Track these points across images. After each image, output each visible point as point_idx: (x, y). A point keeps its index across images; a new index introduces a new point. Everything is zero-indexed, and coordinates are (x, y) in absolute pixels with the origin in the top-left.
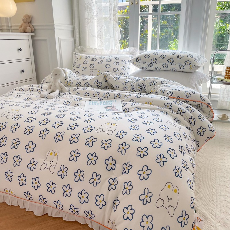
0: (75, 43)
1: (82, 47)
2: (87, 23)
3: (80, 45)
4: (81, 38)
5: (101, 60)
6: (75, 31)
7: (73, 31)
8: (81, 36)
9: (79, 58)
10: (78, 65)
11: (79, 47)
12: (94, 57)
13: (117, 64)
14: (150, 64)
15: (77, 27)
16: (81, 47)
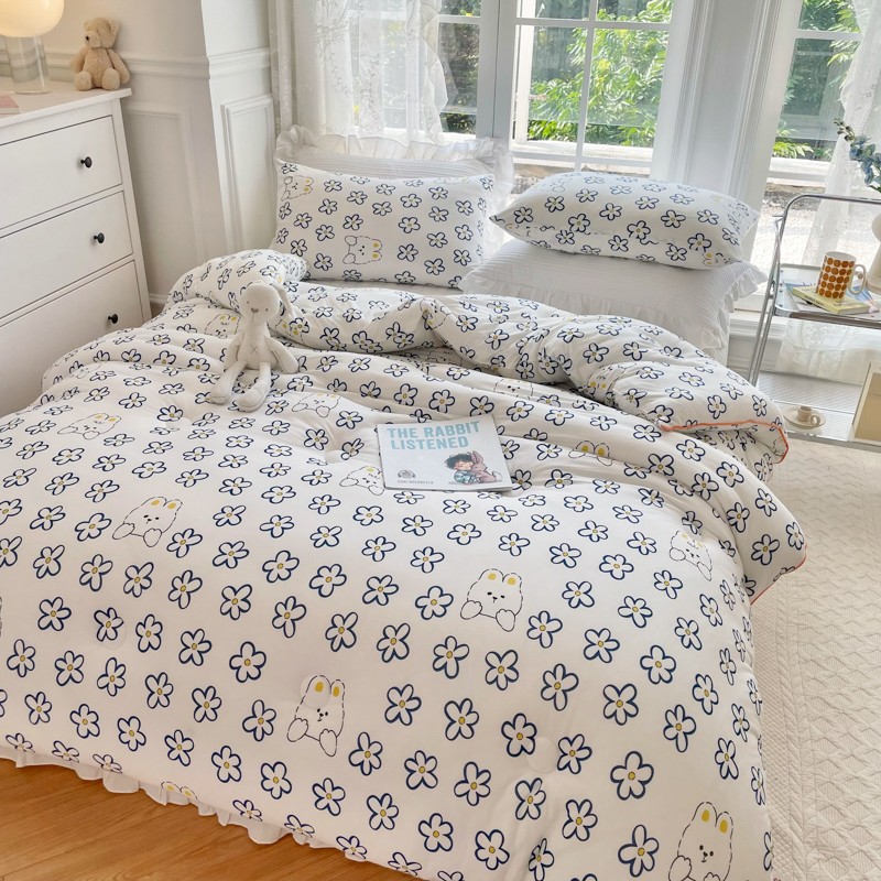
0: (277, 113)
1: (302, 129)
2: (322, 43)
3: (295, 122)
4: (299, 96)
5: (381, 198)
6: (277, 69)
7: (270, 69)
8: (298, 91)
9: (300, 190)
10: (300, 217)
11: (293, 131)
12: (358, 188)
13: (440, 215)
14: (564, 234)
15: (284, 58)
16: (297, 131)
